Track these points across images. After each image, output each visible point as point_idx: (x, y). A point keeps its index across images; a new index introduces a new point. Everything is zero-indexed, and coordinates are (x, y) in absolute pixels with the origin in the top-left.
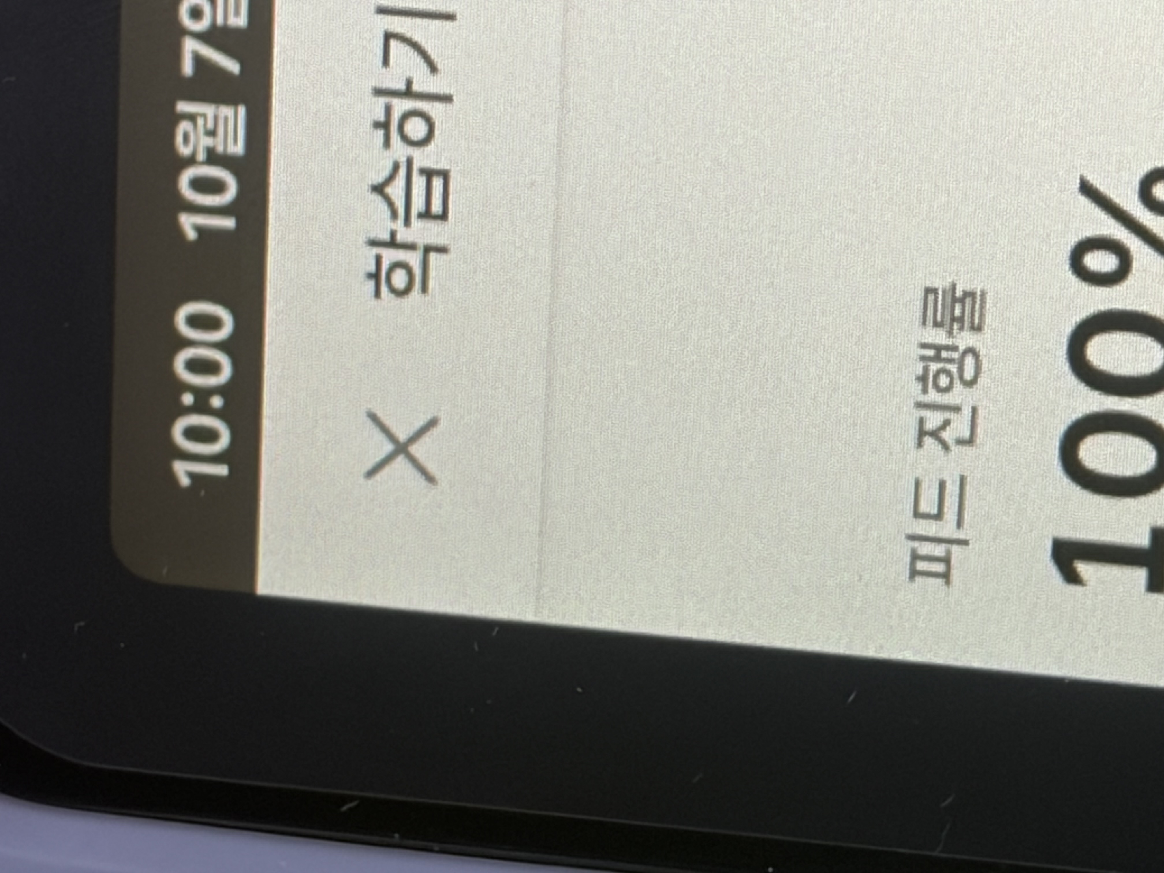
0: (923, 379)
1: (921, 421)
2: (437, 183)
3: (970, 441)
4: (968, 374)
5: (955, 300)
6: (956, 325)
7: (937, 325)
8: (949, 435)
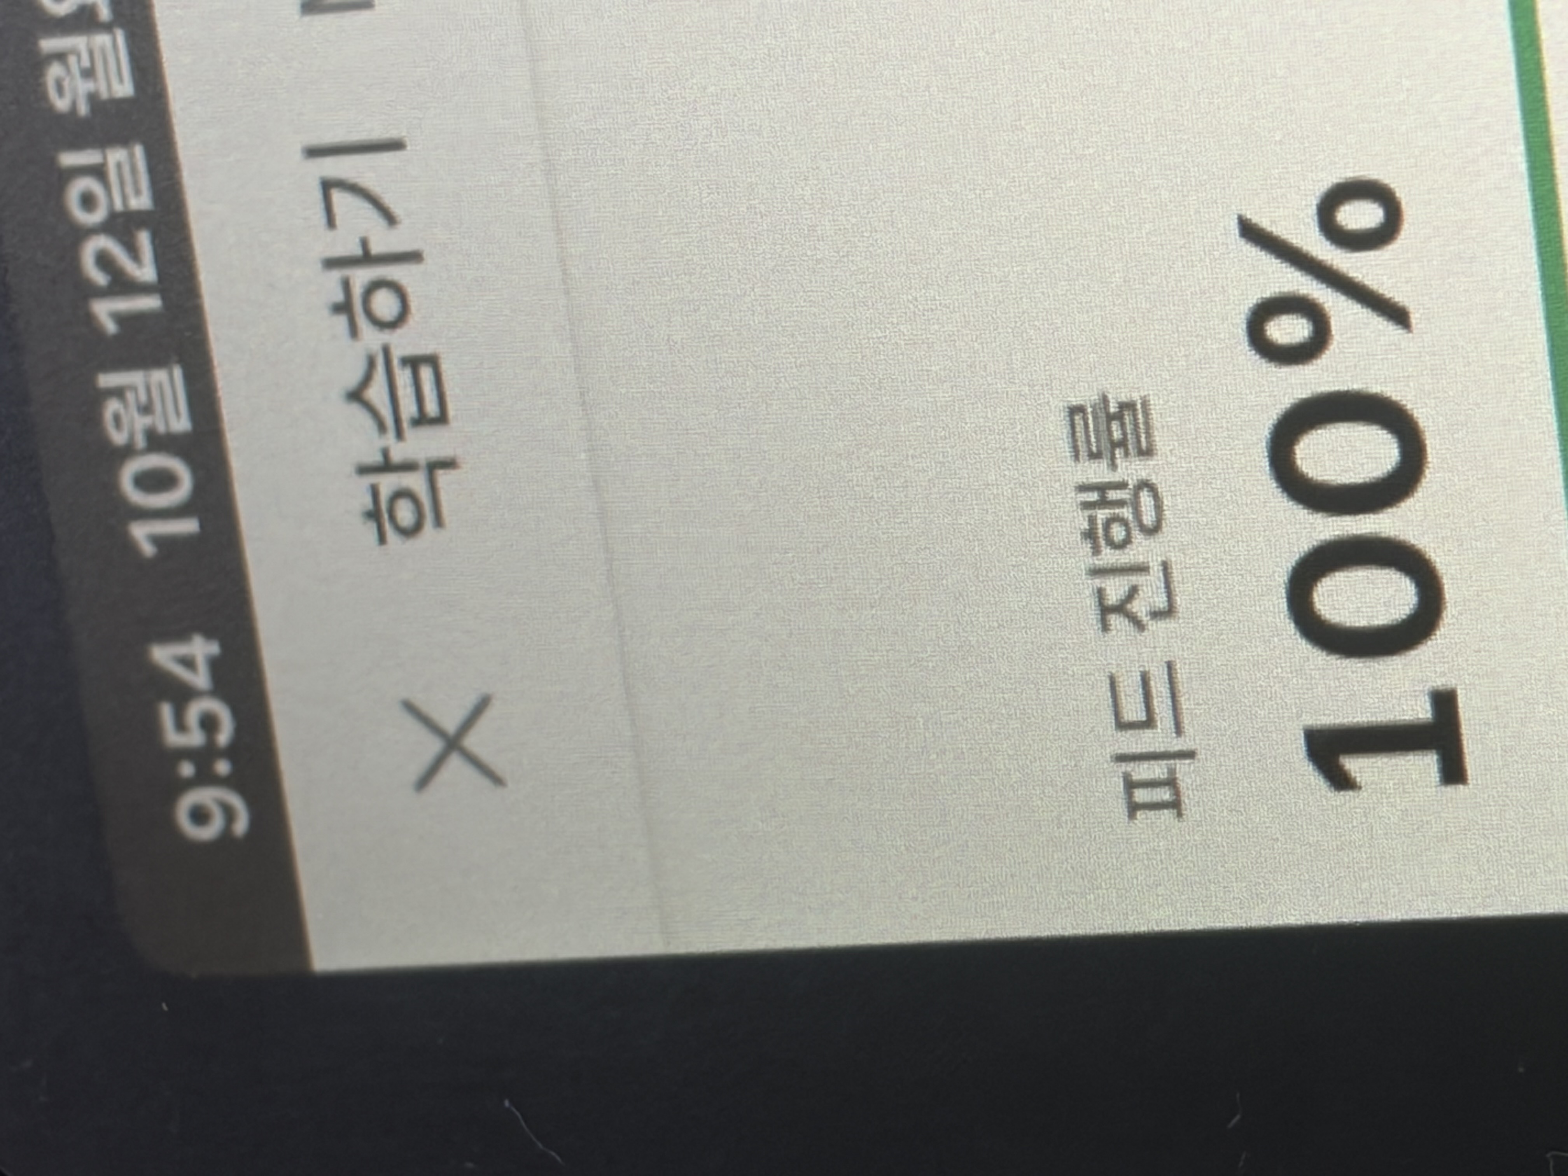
0: (1091, 535)
1: (1101, 594)
2: (426, 373)
4: (1148, 518)
5: (1110, 418)
6: (1119, 452)
7: (1094, 456)
8: (1139, 607)
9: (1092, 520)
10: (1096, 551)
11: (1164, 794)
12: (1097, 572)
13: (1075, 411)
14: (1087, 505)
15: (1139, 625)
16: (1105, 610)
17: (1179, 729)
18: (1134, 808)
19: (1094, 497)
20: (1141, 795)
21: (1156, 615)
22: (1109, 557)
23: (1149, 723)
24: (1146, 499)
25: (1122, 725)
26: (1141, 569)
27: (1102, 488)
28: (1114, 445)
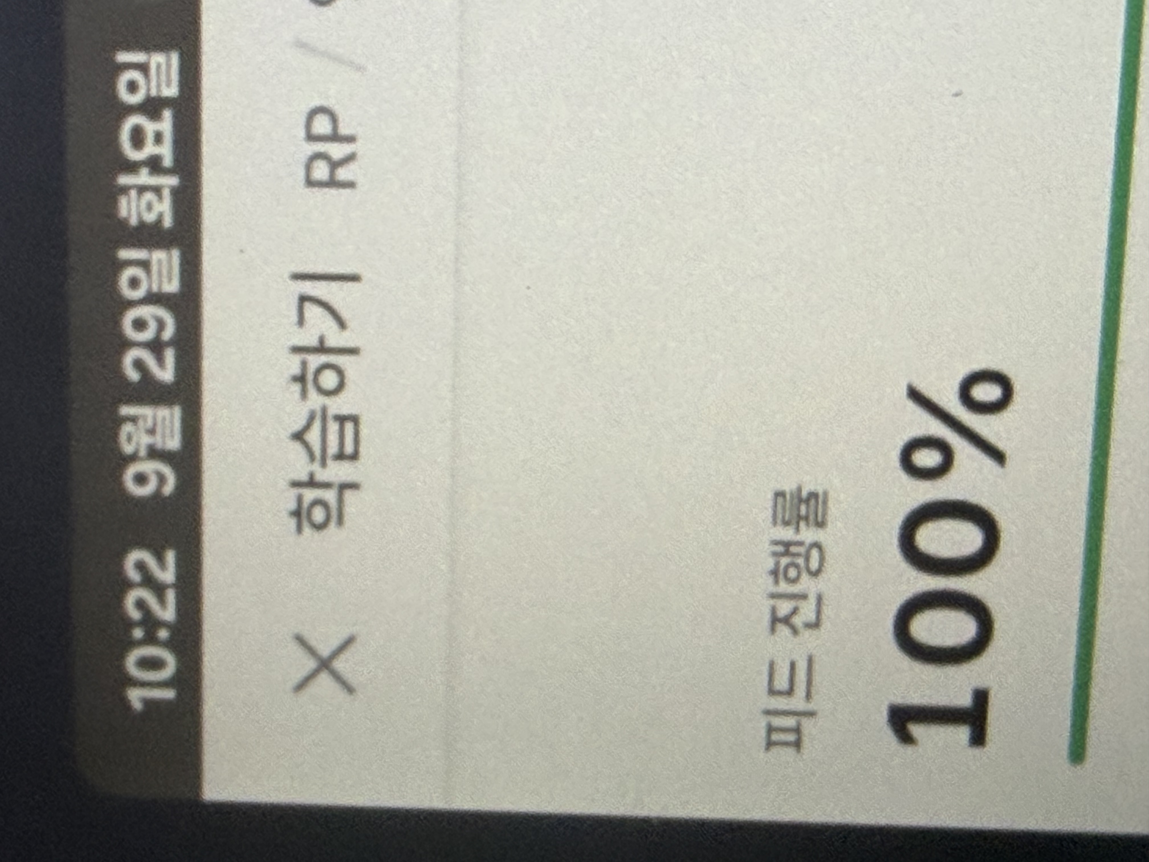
2: (349, 427)
9: (777, 564)
23: (790, 692)
25: (772, 692)
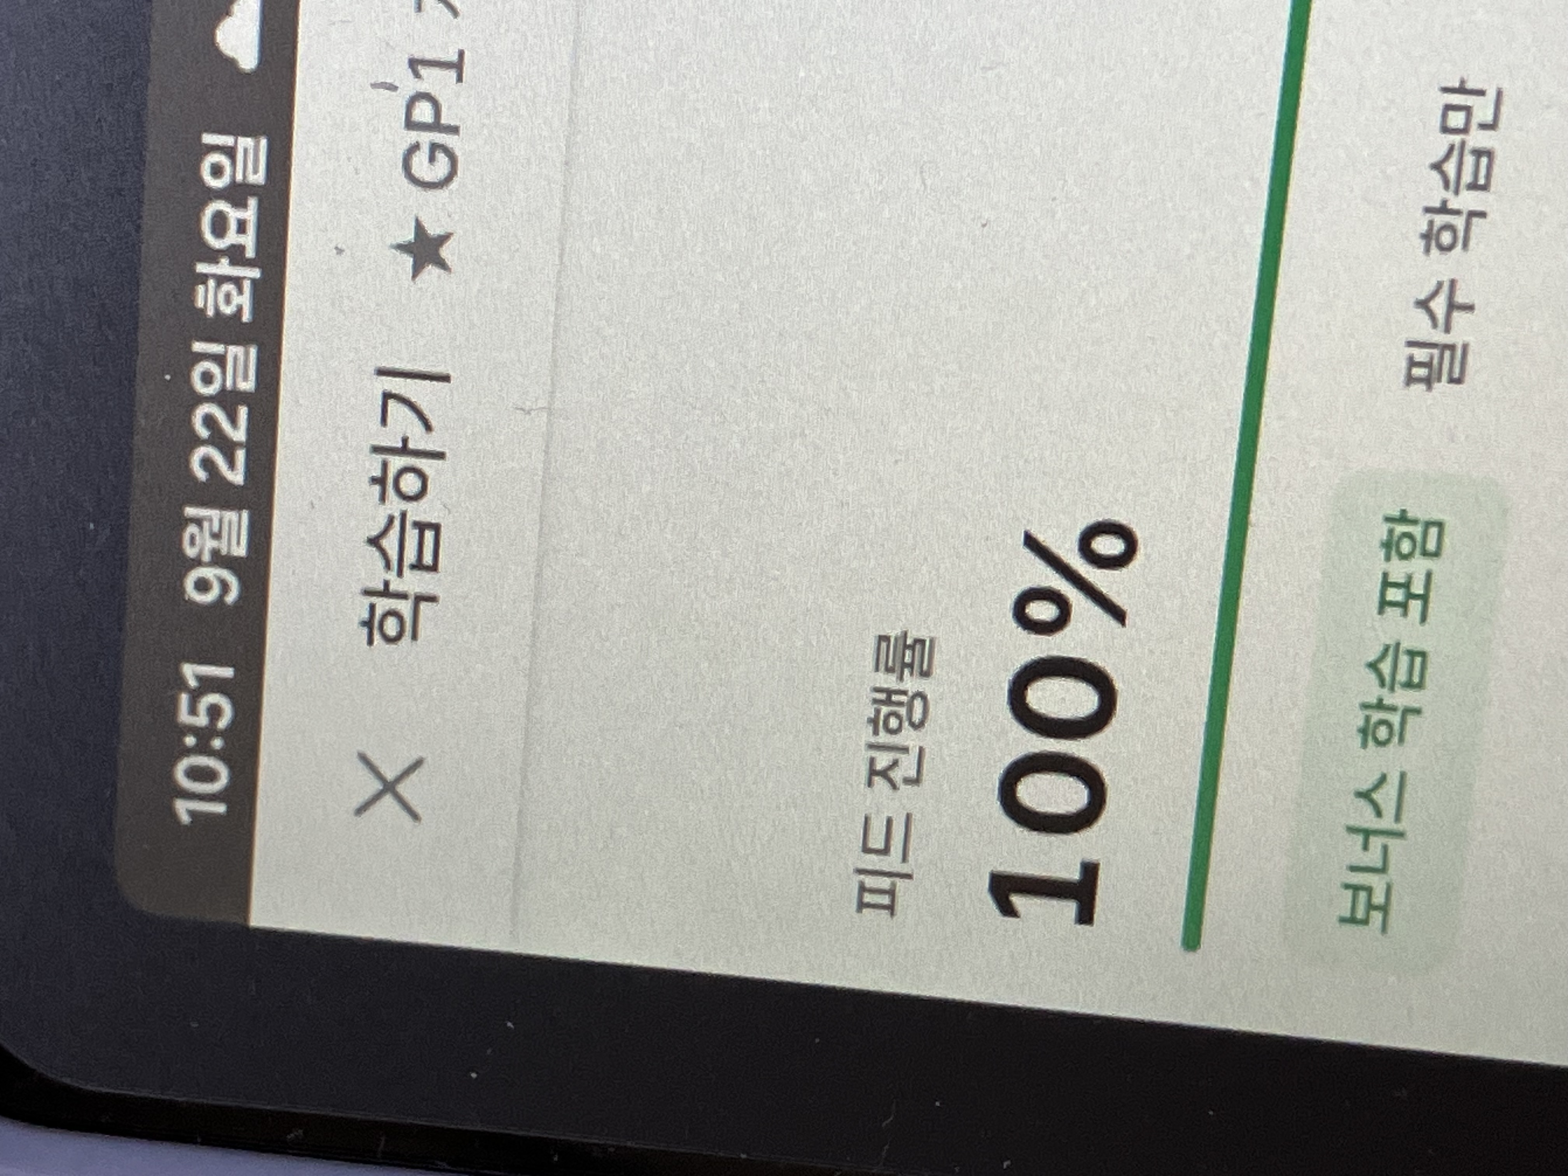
0: (874, 722)
1: (872, 761)
3: (916, 781)
4: (917, 716)
5: (906, 647)
6: (906, 672)
7: (889, 670)
8: (897, 775)
10: (876, 732)
11: (885, 900)
12: (871, 746)
13: (883, 639)
14: (875, 701)
15: (894, 786)
16: (873, 772)
17: (905, 859)
18: (862, 905)
19: (882, 696)
20: (868, 898)
21: (907, 781)
22: (883, 738)
24: (918, 704)
26: (905, 750)
27: (889, 692)
28: (904, 665)
